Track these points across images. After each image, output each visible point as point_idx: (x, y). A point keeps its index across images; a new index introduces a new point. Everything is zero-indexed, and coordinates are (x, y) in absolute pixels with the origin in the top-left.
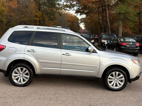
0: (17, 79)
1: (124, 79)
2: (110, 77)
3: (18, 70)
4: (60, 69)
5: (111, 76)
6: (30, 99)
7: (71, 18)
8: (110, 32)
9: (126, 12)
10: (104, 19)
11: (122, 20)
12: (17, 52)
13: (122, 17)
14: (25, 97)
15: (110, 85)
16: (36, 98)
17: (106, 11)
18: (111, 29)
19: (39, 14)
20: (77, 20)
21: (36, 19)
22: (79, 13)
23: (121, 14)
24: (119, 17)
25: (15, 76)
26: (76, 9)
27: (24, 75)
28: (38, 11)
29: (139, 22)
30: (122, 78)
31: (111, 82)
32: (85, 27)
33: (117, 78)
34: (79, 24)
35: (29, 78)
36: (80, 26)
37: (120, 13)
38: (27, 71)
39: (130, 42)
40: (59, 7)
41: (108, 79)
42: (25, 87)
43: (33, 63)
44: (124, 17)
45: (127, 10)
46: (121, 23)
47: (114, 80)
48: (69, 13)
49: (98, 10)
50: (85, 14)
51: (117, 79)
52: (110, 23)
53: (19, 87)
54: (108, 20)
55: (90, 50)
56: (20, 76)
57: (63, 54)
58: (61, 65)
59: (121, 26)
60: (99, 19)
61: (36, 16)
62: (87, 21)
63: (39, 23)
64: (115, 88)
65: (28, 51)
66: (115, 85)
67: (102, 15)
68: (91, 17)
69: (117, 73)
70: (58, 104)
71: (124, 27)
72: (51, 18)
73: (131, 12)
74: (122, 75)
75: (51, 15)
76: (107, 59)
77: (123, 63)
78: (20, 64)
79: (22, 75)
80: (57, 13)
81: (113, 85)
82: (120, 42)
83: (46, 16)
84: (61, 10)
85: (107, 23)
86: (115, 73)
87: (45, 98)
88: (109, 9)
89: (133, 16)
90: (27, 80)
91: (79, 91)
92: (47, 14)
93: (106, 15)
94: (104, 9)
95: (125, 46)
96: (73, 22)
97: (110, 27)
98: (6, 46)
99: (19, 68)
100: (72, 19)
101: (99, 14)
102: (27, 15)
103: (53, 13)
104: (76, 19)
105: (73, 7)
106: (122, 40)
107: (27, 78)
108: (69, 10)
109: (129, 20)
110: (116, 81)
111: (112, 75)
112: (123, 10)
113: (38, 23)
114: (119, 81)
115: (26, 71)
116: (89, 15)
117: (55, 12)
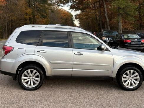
0: (27, 83)
1: (139, 77)
2: (124, 76)
3: (27, 72)
4: (72, 70)
5: (125, 74)
6: (45, 102)
7: (64, 15)
8: (109, 29)
9: (126, 6)
10: (102, 14)
11: (122, 16)
12: (27, 53)
13: (122, 12)
14: (40, 101)
15: (125, 84)
16: (51, 101)
17: (104, 6)
18: (110, 25)
19: (29, 11)
20: (71, 17)
21: (26, 16)
22: (74, 9)
23: (121, 8)
24: (118, 12)
25: (25, 80)
26: (71, 5)
27: (34, 78)
28: (28, 8)
29: (140, 17)
30: (136, 76)
31: (125, 81)
32: (79, 24)
33: (132, 76)
34: (73, 21)
35: (39, 80)
36: (74, 23)
37: (119, 8)
38: (38, 74)
39: (135, 39)
40: (51, 2)
41: (123, 78)
42: (36, 91)
43: (44, 65)
44: (123, 12)
45: (126, 5)
46: (120, 18)
47: (129, 79)
48: (62, 9)
49: (94, 5)
50: (81, 10)
51: (132, 78)
52: (108, 18)
53: (30, 91)
54: (106, 15)
55: (103, 48)
56: (30, 79)
57: (74, 54)
58: (73, 65)
59: (121, 22)
60: (96, 15)
61: (26, 14)
62: (82, 17)
63: (30, 21)
64: (130, 87)
65: (38, 51)
66: (130, 84)
67: (99, 10)
68: (87, 13)
69: (132, 71)
70: (76, 106)
71: (124, 22)
72: (42, 15)
73: (131, 7)
74: (136, 74)
75: (43, 12)
76: (121, 57)
77: (137, 61)
78: (30, 66)
79: (31, 78)
80: (49, 9)
81: (128, 85)
82: (124, 39)
83: (37, 13)
84: (53, 6)
85: (106, 18)
86: (130, 72)
87: (60, 101)
88: (107, 4)
89: (134, 11)
90: (38, 83)
91: (93, 92)
92: (38, 11)
93: (104, 11)
94: (102, 4)
95: (130, 44)
96: (66, 19)
97: (108, 23)
98: (14, 47)
99: (29, 71)
100: (66, 16)
101: (95, 10)
102: (17, 13)
103: (45, 10)
104: (70, 15)
105: (67, 3)
106: (126, 37)
107: (37, 81)
108: (63, 6)
109: (129, 15)
110: (131, 80)
111: (127, 74)
112: (122, 5)
113: (28, 21)
114: (134, 79)
115: (36, 73)
116: (85, 10)
117: (47, 8)
